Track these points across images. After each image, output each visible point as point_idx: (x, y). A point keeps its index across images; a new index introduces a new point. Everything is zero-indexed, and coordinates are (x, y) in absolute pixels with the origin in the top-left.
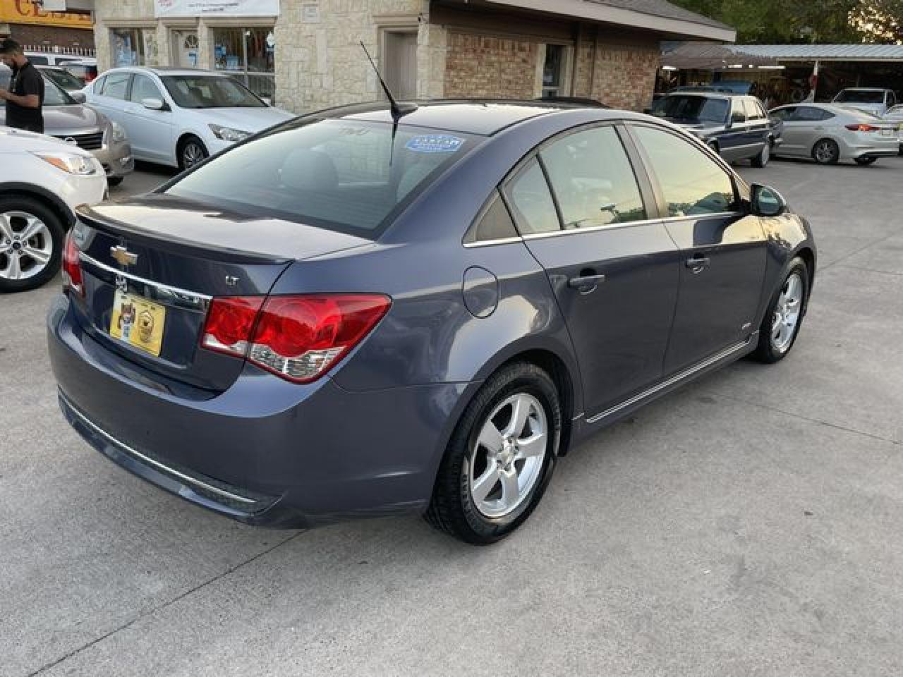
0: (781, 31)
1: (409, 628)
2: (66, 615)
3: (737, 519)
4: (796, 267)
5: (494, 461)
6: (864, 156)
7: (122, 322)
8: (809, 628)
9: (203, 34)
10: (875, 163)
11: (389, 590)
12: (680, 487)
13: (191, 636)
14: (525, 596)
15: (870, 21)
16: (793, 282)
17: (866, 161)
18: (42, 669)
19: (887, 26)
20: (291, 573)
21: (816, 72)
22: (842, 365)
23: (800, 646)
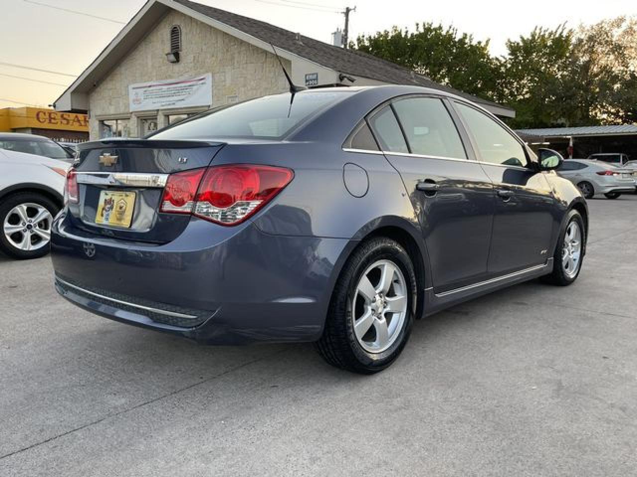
0: (545, 120)
1: (311, 421)
2: (52, 417)
3: (553, 361)
4: (575, 216)
5: (370, 308)
6: (611, 192)
7: (104, 211)
8: (618, 416)
9: (161, 119)
10: (619, 198)
11: (294, 401)
12: (507, 345)
13: (146, 427)
14: (397, 402)
15: (604, 113)
16: (574, 227)
17: (613, 195)
18: (32, 447)
19: (616, 115)
20: (221, 392)
21: (571, 144)
22: (615, 286)
23: (612, 425)
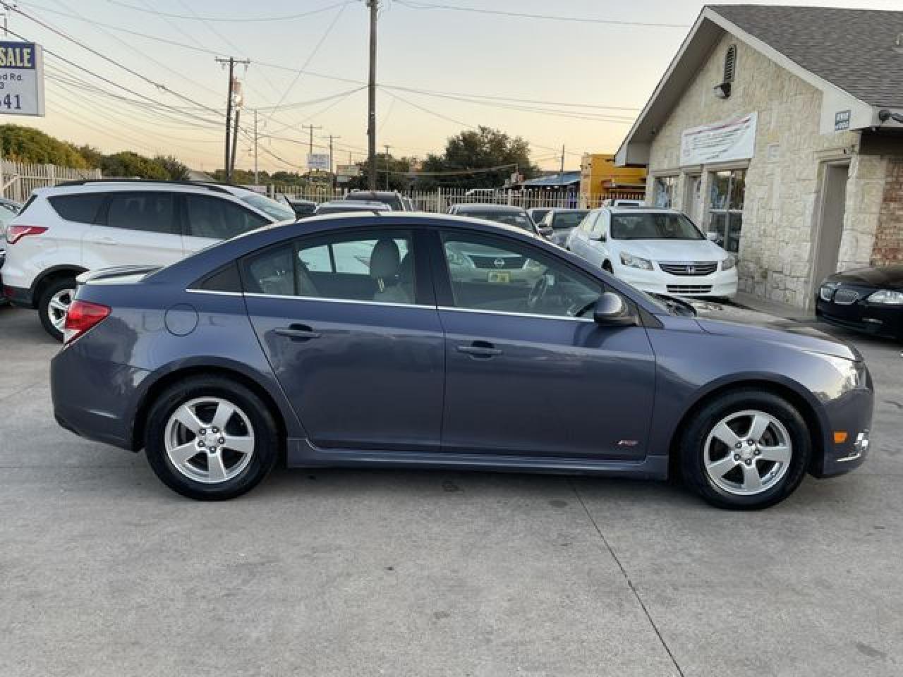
9: (705, 177)
